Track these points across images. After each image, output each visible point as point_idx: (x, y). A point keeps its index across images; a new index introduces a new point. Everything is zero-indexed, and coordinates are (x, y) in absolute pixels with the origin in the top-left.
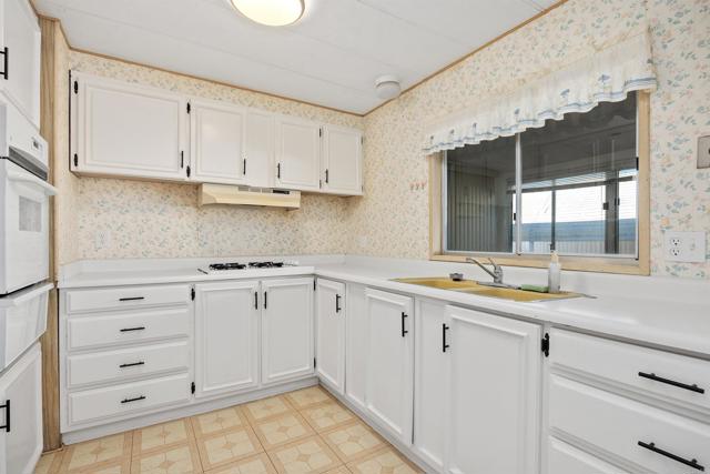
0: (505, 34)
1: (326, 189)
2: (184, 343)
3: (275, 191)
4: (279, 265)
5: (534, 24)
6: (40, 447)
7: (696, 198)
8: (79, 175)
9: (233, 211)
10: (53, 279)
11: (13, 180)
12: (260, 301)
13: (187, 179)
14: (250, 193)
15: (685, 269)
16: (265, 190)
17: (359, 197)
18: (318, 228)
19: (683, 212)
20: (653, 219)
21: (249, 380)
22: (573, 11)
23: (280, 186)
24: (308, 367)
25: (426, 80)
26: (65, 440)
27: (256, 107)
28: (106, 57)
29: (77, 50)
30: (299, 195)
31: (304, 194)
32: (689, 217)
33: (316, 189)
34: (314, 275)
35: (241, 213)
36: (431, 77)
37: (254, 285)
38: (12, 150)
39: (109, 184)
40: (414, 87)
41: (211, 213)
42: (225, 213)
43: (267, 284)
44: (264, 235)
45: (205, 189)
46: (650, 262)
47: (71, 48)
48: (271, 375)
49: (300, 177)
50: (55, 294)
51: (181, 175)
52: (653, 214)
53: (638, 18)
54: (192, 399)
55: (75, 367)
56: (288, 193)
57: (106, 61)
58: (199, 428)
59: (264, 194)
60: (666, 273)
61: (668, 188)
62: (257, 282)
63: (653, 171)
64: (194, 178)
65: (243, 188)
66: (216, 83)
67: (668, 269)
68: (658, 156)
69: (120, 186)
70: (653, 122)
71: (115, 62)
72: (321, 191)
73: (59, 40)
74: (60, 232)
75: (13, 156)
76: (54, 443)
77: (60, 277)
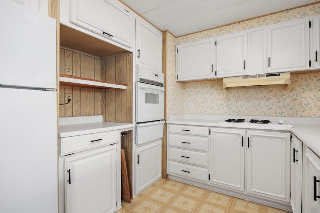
1: (316, 67)
2: (206, 154)
3: (268, 76)
6: (161, 175)
9: (247, 90)
10: (165, 119)
11: (142, 88)
12: (246, 142)
13: (216, 77)
14: (250, 79)
16: (260, 76)
21: (238, 186)
23: (270, 71)
26: (169, 176)
27: (254, 27)
28: (186, 35)
29: (178, 37)
30: (289, 75)
31: (294, 74)
33: (307, 68)
34: (290, 131)
35: (252, 90)
37: (242, 132)
38: (141, 79)
41: (234, 92)
42: (242, 91)
43: (250, 133)
44: (268, 103)
45: (225, 81)
47: (176, 37)
50: (166, 125)
51: (213, 76)
54: (209, 182)
56: (279, 75)
57: (186, 37)
58: (208, 197)
59: (260, 78)
64: (219, 76)
65: (245, 77)
66: (239, 22)
71: (189, 36)
72: (312, 68)
73: (169, 37)
74: (168, 104)
75: (143, 81)
76: (165, 176)
77: (167, 119)
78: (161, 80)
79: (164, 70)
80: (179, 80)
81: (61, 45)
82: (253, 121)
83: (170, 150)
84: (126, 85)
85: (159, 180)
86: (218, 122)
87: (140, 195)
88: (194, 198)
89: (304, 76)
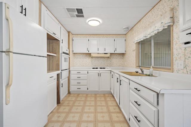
0: (147, 13)
1: (116, 52)
2: (86, 81)
4: (104, 68)
5: (153, 10)
6: (67, 92)
7: (182, 52)
8: (74, 53)
10: (69, 69)
11: (63, 56)
12: (99, 75)
15: (180, 71)
16: (103, 54)
17: (125, 53)
18: (116, 61)
19: (180, 56)
20: (174, 58)
21: (97, 90)
22: (159, 6)
23: (105, 52)
24: (109, 89)
25: (135, 25)
26: (71, 93)
27: (101, 37)
29: (73, 34)
30: (110, 54)
31: (111, 54)
32: (181, 57)
33: (114, 52)
34: (110, 70)
36: (136, 24)
37: (98, 72)
38: (63, 52)
39: (78, 54)
40: (133, 27)
43: (101, 72)
45: (91, 54)
46: (173, 69)
48: (101, 90)
49: (110, 50)
50: (69, 71)
51: (87, 52)
52: (174, 56)
53: (171, 5)
54: (88, 91)
55: (72, 82)
56: (107, 54)
60: (176, 72)
61: (177, 49)
62: (99, 71)
63: (174, 45)
64: (89, 52)
65: (98, 53)
67: (177, 71)
68: (175, 41)
69: (80, 54)
70: (174, 32)
72: (115, 53)
73: (70, 34)
74: (70, 62)
75: (64, 53)
76: (69, 93)
77: (70, 69)
78: (68, 52)
79: (69, 48)
80: (74, 52)
81: (47, 39)
82: (101, 68)
83: (71, 81)
84: (56, 54)
85: (67, 95)
86: (90, 69)
87: (62, 101)
88: (82, 101)
89: (113, 54)
